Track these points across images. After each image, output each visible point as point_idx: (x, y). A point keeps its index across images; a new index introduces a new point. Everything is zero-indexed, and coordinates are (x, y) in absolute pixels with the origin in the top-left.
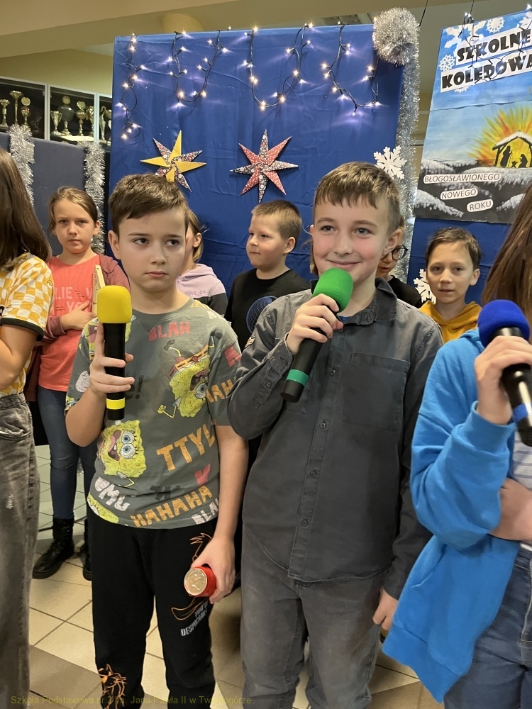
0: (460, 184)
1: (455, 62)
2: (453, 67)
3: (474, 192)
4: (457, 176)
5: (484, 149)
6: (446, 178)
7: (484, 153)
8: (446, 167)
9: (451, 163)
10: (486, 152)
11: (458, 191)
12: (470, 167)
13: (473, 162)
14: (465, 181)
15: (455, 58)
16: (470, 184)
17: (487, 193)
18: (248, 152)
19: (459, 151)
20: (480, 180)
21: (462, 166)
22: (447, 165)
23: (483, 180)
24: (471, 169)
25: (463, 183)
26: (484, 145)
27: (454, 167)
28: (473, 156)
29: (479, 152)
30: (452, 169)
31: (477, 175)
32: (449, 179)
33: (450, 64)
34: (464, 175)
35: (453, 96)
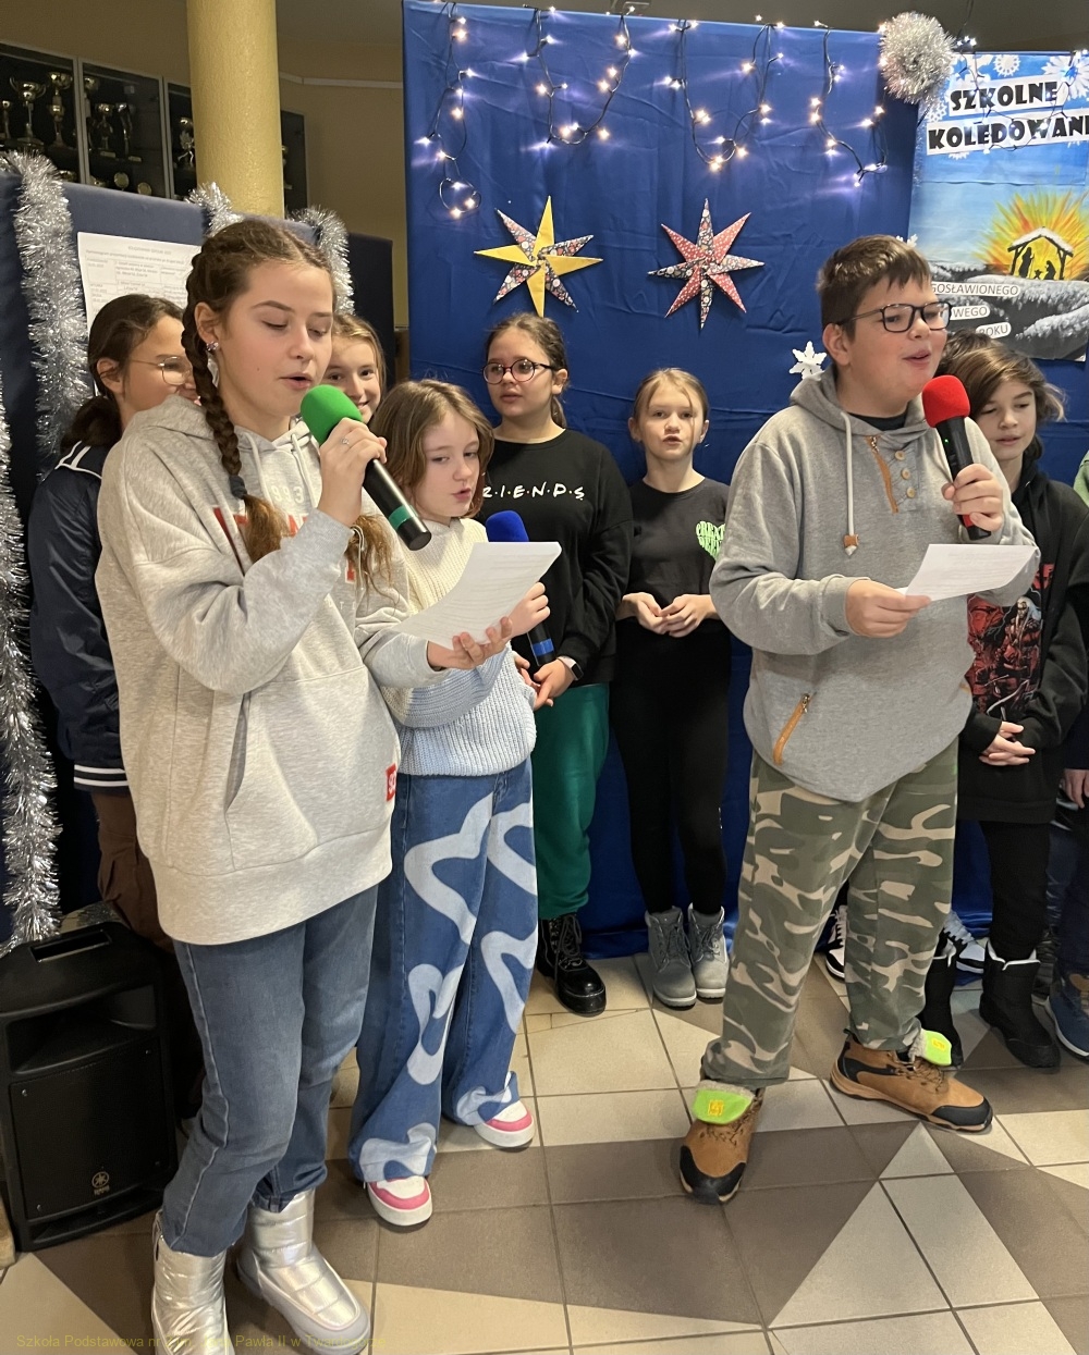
0: (962, 298)
1: (947, 110)
2: (946, 118)
3: (984, 310)
4: (957, 285)
5: (994, 248)
6: (941, 288)
7: (996, 255)
8: (941, 271)
9: (948, 266)
10: (1001, 254)
11: (961, 308)
12: (976, 273)
13: (980, 267)
14: (969, 293)
15: (947, 104)
16: (977, 299)
17: (1002, 313)
18: (679, 240)
19: (959, 249)
20: (991, 294)
21: (964, 272)
22: (944, 269)
23: (995, 295)
24: (978, 278)
25: (967, 296)
26: (995, 242)
27: (953, 272)
28: (981, 257)
29: (989, 253)
30: (949, 275)
31: (988, 285)
32: (946, 290)
33: (939, 112)
34: (968, 285)
35: (948, 163)
